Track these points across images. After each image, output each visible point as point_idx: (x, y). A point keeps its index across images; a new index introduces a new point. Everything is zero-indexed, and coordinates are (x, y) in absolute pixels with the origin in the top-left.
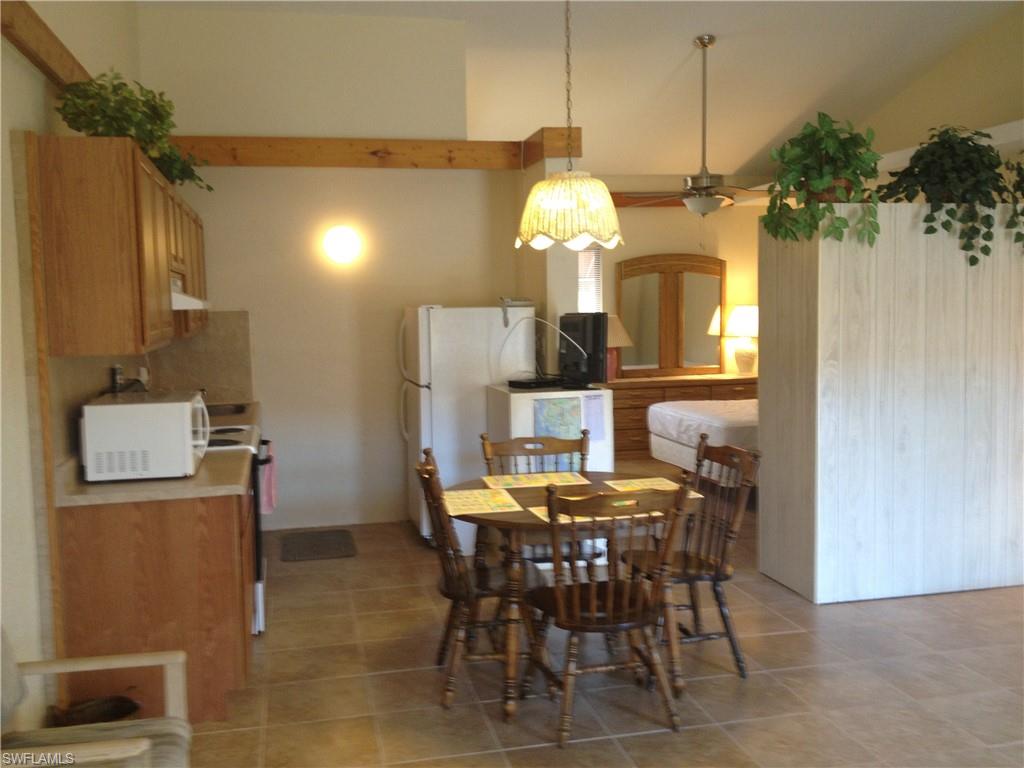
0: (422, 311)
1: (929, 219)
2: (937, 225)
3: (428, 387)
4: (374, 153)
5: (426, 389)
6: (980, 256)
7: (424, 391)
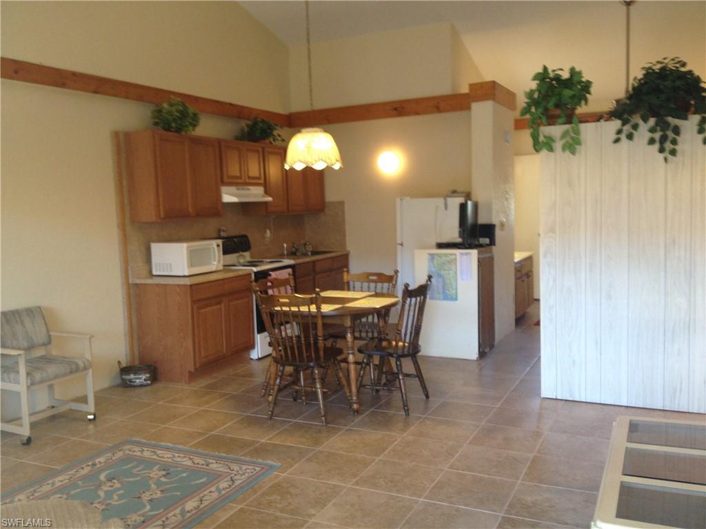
0: (398, 200)
1: (619, 132)
2: (623, 136)
3: (402, 245)
4: (395, 109)
5: (400, 246)
6: (670, 157)
7: (399, 247)
